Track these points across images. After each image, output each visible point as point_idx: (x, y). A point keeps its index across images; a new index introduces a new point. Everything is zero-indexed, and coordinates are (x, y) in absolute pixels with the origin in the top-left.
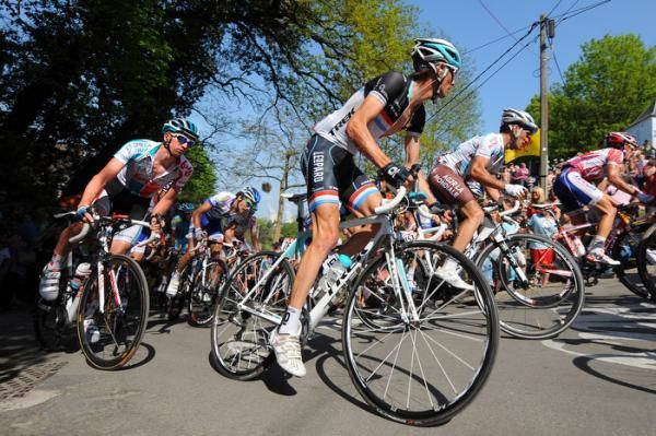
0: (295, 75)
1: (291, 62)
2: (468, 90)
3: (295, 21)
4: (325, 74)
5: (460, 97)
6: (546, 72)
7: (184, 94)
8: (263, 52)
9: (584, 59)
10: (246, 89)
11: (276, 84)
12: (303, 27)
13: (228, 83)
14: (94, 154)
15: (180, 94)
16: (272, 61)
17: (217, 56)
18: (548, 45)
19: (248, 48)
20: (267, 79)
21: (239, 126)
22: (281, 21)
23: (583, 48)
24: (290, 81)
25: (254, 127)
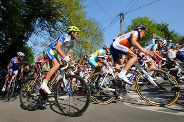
0: (55, 30)
1: (54, 27)
2: (101, 33)
3: (55, 17)
4: (63, 30)
5: (99, 35)
6: (122, 27)
7: (26, 36)
8: (46, 25)
9: (133, 24)
10: (42, 34)
11: (50, 33)
12: (57, 18)
13: (38, 33)
14: (4, 52)
15: (25, 36)
16: (49, 27)
17: (35, 26)
18: (122, 20)
19: (43, 24)
20: (47, 32)
21: (40, 44)
22: (51, 17)
23: (132, 21)
24: (54, 32)
25: (44, 44)
